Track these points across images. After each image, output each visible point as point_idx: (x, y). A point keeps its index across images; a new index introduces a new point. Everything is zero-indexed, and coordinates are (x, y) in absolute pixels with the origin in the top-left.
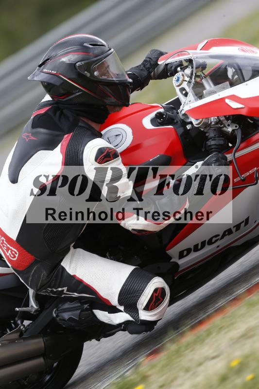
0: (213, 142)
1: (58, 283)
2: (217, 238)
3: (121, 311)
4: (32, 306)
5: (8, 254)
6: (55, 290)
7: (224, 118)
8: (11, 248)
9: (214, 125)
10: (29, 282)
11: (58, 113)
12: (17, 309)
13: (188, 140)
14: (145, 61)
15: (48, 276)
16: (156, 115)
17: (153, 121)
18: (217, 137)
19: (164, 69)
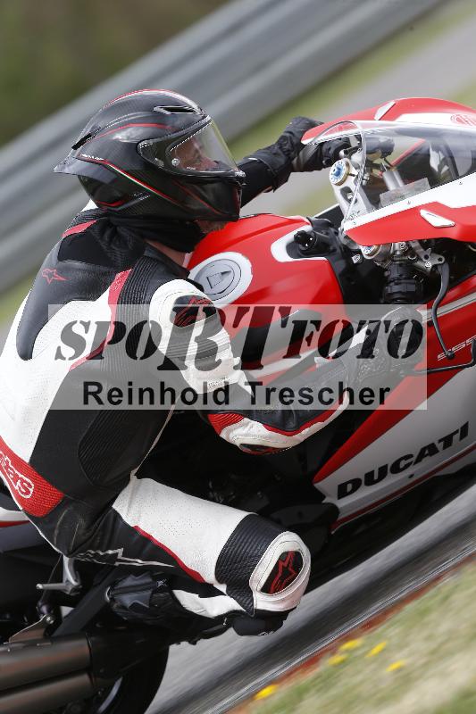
0: (395, 288)
1: (106, 541)
2: (409, 461)
3: (222, 593)
4: (68, 581)
5: (17, 488)
6: (101, 554)
7: (417, 244)
8: (21, 476)
9: (399, 256)
10: (55, 539)
11: (108, 233)
12: (40, 586)
13: (353, 283)
14: (283, 138)
15: (88, 528)
16: (296, 237)
17: (290, 248)
18: (405, 279)
19: (316, 153)
